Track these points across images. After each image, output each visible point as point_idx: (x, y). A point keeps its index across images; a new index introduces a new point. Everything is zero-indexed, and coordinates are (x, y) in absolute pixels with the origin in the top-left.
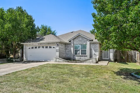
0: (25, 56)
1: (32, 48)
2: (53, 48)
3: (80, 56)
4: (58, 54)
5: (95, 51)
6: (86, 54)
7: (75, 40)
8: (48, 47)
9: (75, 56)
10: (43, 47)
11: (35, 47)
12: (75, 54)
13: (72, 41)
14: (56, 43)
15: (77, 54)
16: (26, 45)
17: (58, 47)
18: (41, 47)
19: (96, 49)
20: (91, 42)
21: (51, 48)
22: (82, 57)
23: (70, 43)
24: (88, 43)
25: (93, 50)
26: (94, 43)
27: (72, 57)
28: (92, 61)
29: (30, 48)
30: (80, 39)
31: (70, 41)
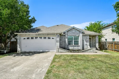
0: (19, 47)
1: (28, 38)
2: (52, 38)
3: (74, 46)
4: (58, 44)
5: (87, 42)
6: (78, 44)
7: (69, 32)
8: (47, 38)
9: (69, 46)
10: (41, 38)
11: (31, 38)
12: (69, 44)
13: (66, 33)
14: (57, 34)
15: (70, 44)
16: (21, 35)
17: (58, 38)
18: (39, 38)
19: (87, 40)
20: (84, 34)
21: (50, 38)
22: (75, 47)
23: (64, 34)
24: (81, 35)
25: (85, 41)
26: (85, 35)
27: (66, 47)
28: (93, 51)
29: (25, 39)
30: (74, 31)
31: (65, 33)
